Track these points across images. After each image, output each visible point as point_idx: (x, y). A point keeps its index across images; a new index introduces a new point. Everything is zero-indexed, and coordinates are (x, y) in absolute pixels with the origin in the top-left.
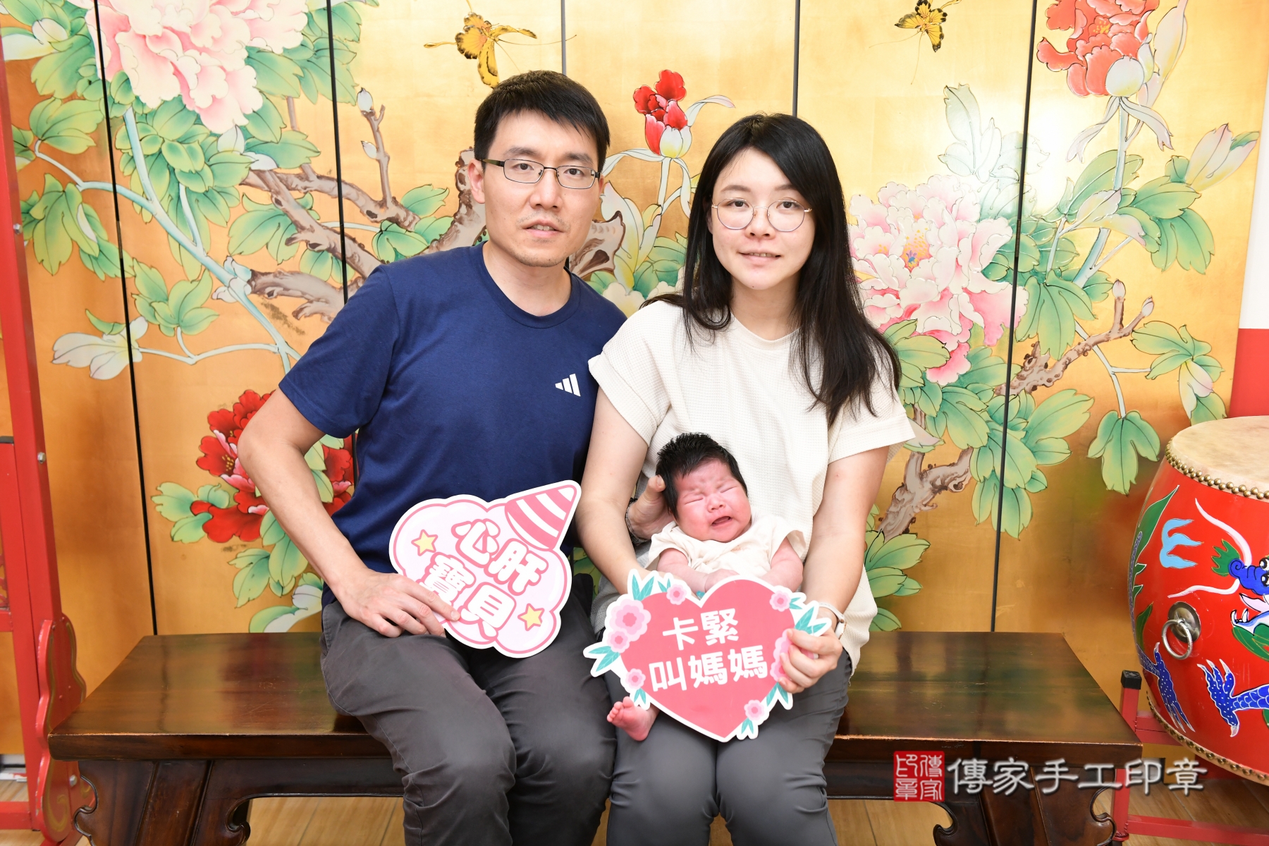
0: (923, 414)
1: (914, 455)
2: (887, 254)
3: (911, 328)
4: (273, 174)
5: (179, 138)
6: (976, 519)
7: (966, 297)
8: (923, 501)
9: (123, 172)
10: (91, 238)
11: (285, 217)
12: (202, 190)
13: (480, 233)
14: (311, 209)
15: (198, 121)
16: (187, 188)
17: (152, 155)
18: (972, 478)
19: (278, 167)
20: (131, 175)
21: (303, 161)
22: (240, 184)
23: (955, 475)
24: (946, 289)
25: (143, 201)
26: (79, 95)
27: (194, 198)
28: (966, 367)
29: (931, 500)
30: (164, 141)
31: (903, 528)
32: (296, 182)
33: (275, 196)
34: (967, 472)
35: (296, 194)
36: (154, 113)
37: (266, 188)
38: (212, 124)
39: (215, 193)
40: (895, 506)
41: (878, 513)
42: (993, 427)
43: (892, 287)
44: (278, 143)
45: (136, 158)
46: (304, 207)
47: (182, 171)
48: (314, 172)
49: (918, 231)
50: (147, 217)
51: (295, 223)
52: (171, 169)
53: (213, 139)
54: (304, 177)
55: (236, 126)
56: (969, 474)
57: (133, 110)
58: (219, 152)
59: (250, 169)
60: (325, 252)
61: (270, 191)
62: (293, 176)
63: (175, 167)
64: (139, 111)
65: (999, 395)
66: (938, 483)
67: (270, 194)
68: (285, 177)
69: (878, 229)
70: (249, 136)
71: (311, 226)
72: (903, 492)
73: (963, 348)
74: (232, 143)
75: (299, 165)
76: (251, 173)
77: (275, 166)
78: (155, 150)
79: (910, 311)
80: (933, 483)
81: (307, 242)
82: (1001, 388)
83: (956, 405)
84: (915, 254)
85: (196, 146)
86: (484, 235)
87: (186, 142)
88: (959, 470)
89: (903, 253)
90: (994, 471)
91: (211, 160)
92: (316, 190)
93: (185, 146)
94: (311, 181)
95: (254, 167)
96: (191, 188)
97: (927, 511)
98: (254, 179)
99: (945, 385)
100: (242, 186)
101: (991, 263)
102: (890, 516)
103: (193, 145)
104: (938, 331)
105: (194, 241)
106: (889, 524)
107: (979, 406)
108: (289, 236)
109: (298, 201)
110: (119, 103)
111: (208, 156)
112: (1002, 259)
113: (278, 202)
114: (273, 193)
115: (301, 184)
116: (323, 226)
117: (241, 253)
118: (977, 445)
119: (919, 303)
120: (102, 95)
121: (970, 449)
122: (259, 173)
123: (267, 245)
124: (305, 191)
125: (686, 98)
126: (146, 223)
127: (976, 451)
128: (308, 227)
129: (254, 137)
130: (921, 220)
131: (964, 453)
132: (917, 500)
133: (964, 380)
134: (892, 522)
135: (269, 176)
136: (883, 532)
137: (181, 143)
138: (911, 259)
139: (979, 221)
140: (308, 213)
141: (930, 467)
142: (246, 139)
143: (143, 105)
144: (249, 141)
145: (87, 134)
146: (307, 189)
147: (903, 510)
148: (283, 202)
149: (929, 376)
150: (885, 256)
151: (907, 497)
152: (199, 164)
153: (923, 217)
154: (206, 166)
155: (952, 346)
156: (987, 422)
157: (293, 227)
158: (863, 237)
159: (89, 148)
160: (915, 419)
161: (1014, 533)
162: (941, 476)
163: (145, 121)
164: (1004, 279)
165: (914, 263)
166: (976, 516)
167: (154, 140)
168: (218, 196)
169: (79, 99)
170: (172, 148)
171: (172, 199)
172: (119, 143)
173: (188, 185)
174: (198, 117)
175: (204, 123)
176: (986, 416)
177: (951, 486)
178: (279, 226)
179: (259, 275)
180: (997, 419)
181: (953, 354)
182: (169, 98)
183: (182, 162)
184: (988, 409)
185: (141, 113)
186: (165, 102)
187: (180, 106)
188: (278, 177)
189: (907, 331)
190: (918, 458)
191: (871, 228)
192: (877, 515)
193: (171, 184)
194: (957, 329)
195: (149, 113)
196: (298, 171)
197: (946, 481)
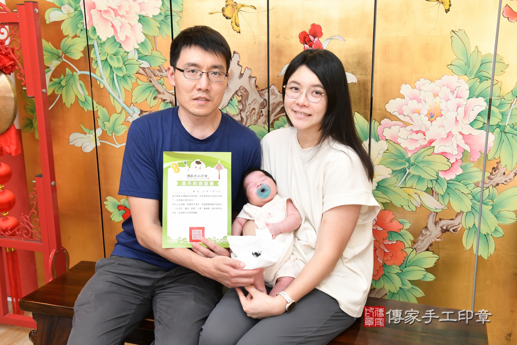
0: (437, 193)
1: (432, 213)
2: (419, 114)
3: (432, 150)
4: (148, 69)
5: (114, 54)
6: (465, 248)
7: (461, 136)
8: (436, 236)
9: (93, 68)
10: (82, 94)
11: (153, 87)
12: (122, 75)
13: (232, 97)
14: (163, 85)
15: (121, 47)
16: (116, 74)
17: (104, 60)
18: (463, 227)
19: (151, 66)
20: (96, 69)
21: (160, 64)
22: (136, 73)
23: (454, 225)
24: (450, 132)
25: (100, 79)
26: (78, 35)
27: (119, 78)
28: (460, 171)
29: (440, 236)
30: (108, 55)
31: (426, 248)
32: (157, 73)
33: (149, 79)
34: (460, 224)
35: (158, 78)
36: (104, 43)
37: (146, 75)
38: (126, 48)
39: (127, 77)
40: (422, 237)
41: (413, 239)
42: (475, 203)
43: (421, 130)
44: (150, 56)
45: (98, 61)
46: (160, 84)
47: (115, 67)
48: (164, 69)
49: (436, 103)
50: (102, 87)
51: (157, 90)
52: (111, 66)
53: (126, 54)
54: (160, 71)
55: (135, 48)
56: (461, 224)
57: (97, 41)
58: (128, 60)
59: (140, 67)
60: (169, 103)
61: (148, 77)
62: (156, 70)
63: (112, 66)
64: (99, 42)
65: (478, 187)
66: (445, 228)
67: (147, 77)
68: (153, 70)
69: (415, 101)
70: (139, 53)
71: (163, 92)
72: (426, 230)
73: (459, 162)
74: (133, 56)
75: (158, 66)
76: (140, 69)
77: (150, 66)
78: (105, 58)
79: (431, 142)
80: (442, 228)
81: (162, 99)
82: (479, 183)
83: (454, 190)
84: (434, 114)
85: (120, 57)
86: (233, 98)
87: (116, 55)
88: (456, 222)
89: (428, 113)
90: (474, 224)
91: (125, 63)
92: (165, 77)
93: (116, 57)
94: (163, 73)
95: (141, 66)
96: (118, 75)
97: (438, 242)
98: (141, 71)
99: (448, 179)
100: (137, 74)
101: (474, 120)
102: (419, 242)
103: (119, 56)
104: (445, 153)
105: (119, 97)
106: (419, 245)
107: (466, 191)
108: (155, 96)
109: (158, 81)
110: (92, 39)
111: (125, 60)
112: (480, 118)
113: (151, 81)
114: (149, 77)
115: (160, 74)
116: (168, 92)
117: (136, 102)
118: (465, 210)
119: (436, 138)
120: (86, 36)
121: (462, 212)
122: (143, 69)
123: (146, 99)
124: (161, 77)
125: (323, 37)
126: (102, 89)
127: (465, 214)
128: (162, 92)
129: (141, 53)
130: (437, 97)
131: (458, 214)
132: (433, 235)
133: (459, 179)
134: (420, 245)
135: (147, 70)
136: (415, 249)
137: (114, 55)
138: (432, 117)
139: (468, 98)
140: (162, 86)
141: (440, 219)
142: (138, 54)
143: (101, 39)
144: (139, 55)
145: (80, 51)
146: (162, 76)
147: (426, 239)
148: (153, 81)
149: (441, 175)
150: (418, 115)
151: (428, 233)
152: (121, 65)
153: (438, 96)
154: (123, 65)
155: (453, 161)
156: (471, 200)
157: (156, 92)
158: (407, 105)
159: (81, 57)
160: (432, 195)
161: (485, 257)
162: (446, 225)
163: (101, 46)
164: (481, 128)
165: (433, 119)
166: (465, 246)
167: (104, 54)
168: (128, 78)
169: (78, 37)
170: (111, 58)
171: (111, 79)
172: (92, 56)
173: (117, 73)
174: (121, 45)
175: (123, 47)
176: (470, 197)
177: (451, 230)
178: (151, 92)
179: (143, 112)
180: (477, 199)
181: (453, 164)
182: (110, 37)
183: (115, 64)
184: (471, 193)
185: (100, 43)
186: (108, 38)
187: (114, 40)
188: (151, 71)
189: (430, 151)
190: (434, 215)
191: (411, 101)
192: (413, 240)
193: (111, 73)
194: (455, 152)
195: (103, 43)
196: (158, 68)
197: (449, 227)
